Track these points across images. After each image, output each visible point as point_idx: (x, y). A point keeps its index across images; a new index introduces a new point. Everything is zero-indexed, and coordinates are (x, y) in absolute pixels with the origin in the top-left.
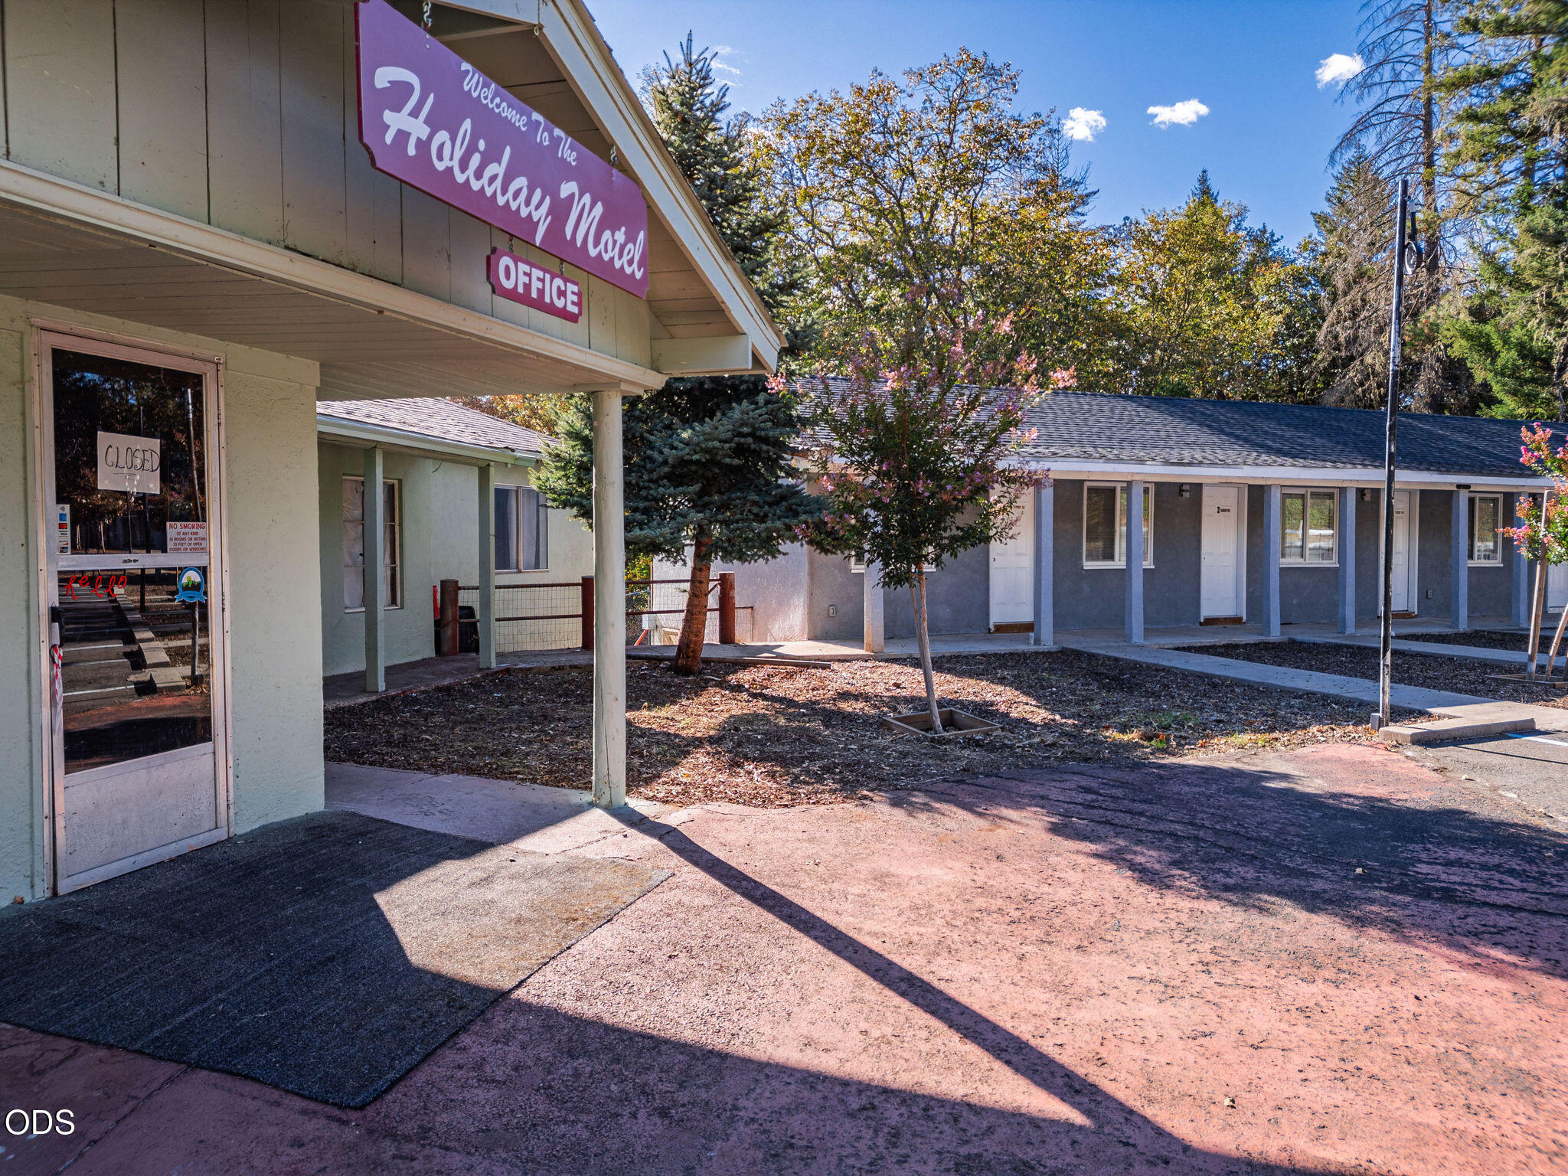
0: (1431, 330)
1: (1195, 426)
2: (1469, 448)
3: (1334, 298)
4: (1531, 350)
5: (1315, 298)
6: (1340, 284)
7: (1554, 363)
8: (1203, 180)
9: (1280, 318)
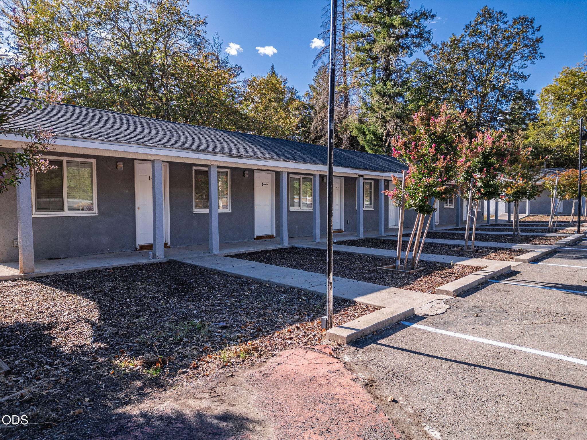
0: (346, 127)
1: (254, 145)
2: (361, 162)
3: (315, 114)
4: (376, 134)
5: (310, 114)
6: (318, 109)
7: (384, 138)
8: (273, 68)
9: (298, 120)
